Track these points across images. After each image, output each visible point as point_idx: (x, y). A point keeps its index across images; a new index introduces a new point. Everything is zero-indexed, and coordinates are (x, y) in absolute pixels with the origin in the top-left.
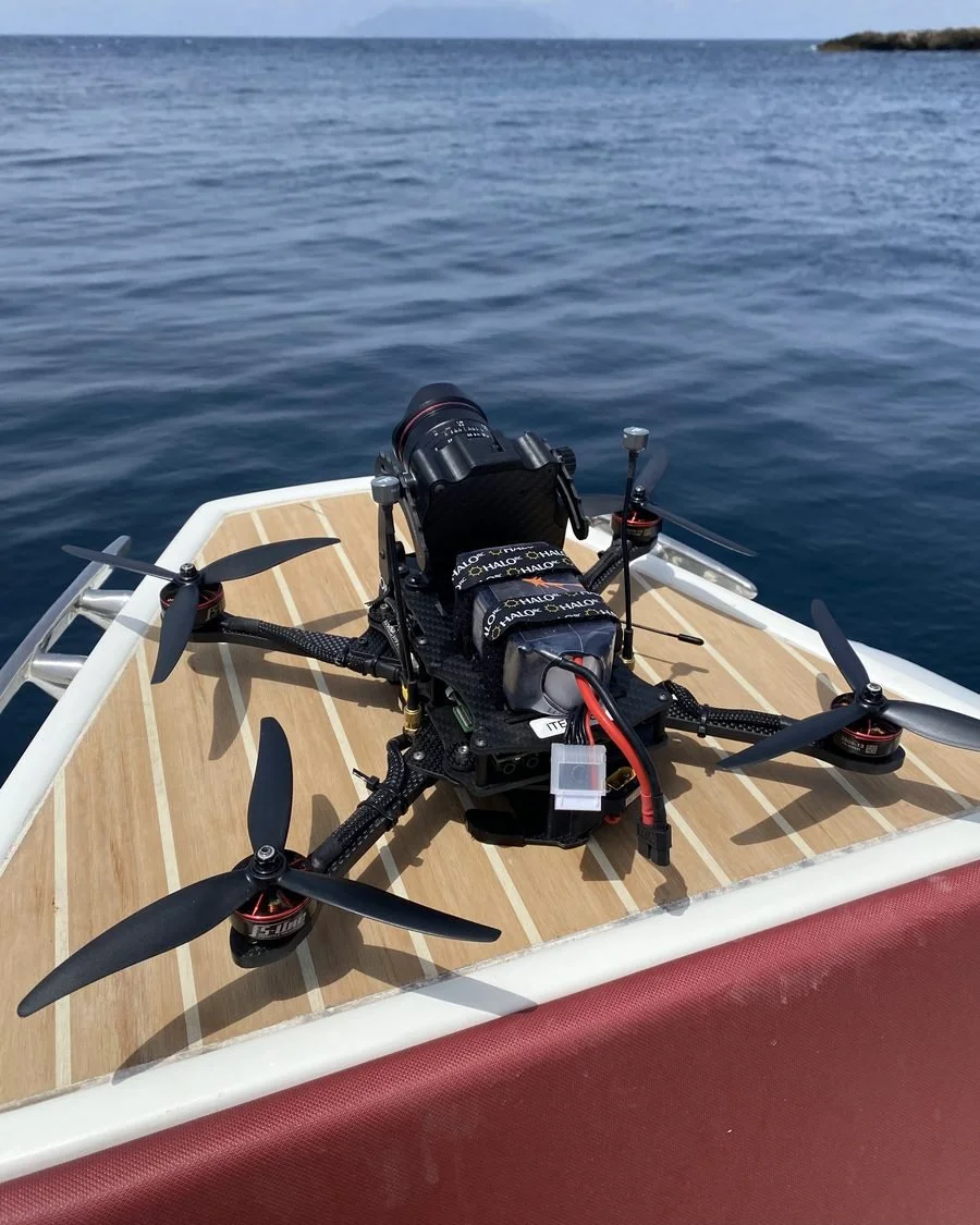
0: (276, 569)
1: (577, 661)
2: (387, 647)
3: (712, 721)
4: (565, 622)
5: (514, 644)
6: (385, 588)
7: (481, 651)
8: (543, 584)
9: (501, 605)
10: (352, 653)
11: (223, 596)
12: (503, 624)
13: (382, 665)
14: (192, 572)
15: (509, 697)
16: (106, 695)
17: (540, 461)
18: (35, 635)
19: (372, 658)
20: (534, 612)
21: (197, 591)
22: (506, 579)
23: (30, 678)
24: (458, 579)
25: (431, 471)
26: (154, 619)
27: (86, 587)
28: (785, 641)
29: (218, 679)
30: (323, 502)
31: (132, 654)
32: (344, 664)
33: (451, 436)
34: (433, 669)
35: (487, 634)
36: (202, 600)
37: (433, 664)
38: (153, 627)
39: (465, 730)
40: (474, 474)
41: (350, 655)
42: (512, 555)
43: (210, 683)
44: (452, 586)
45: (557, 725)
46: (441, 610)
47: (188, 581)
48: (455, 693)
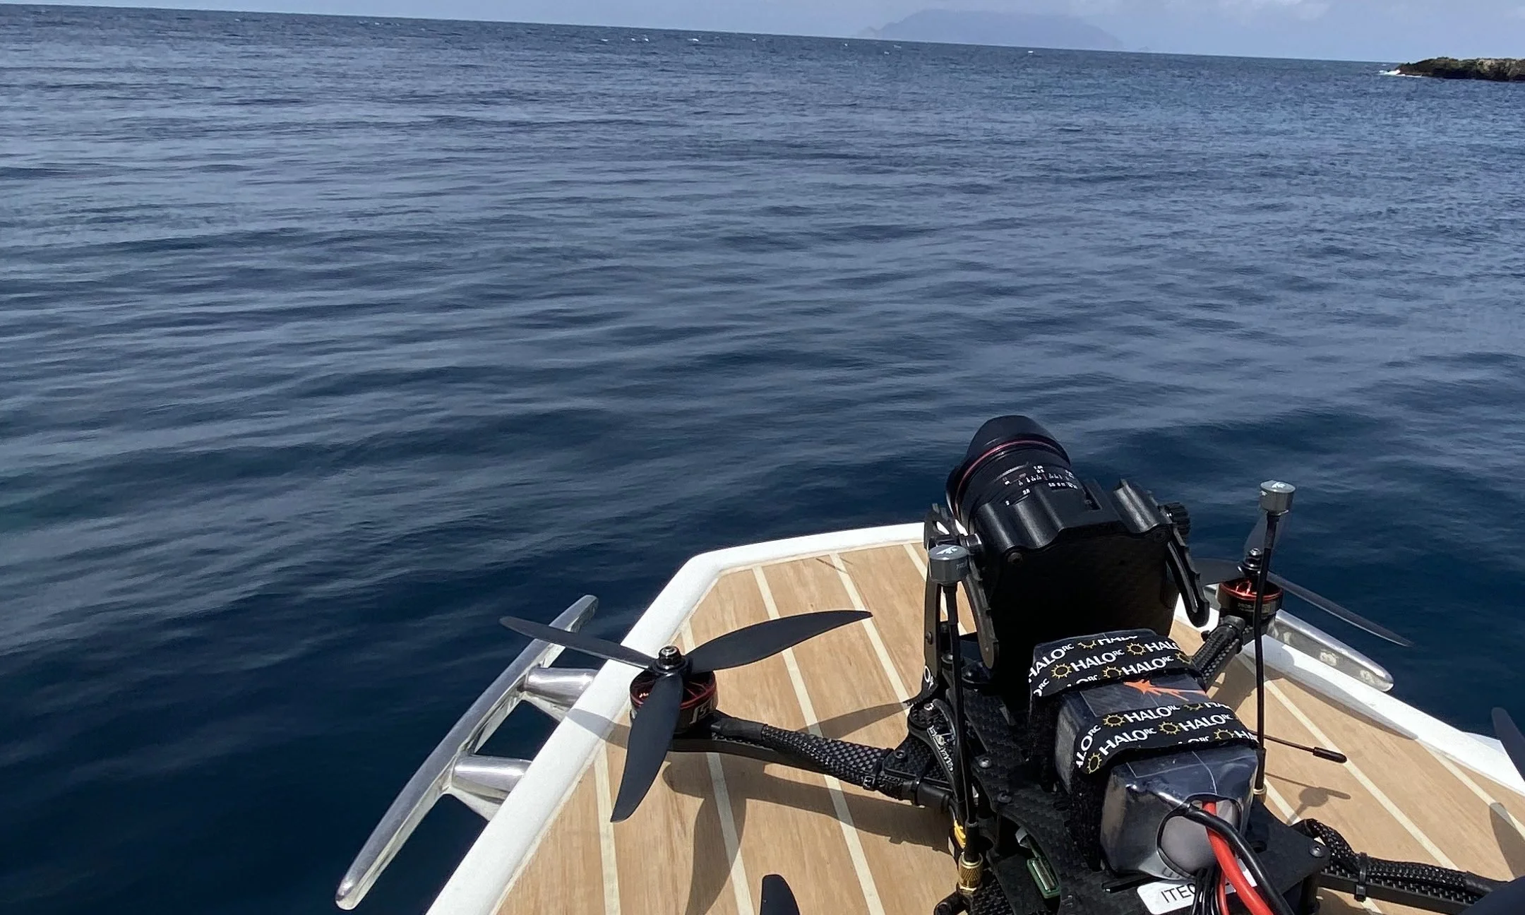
0: (788, 654)
1: (1209, 807)
2: (933, 763)
3: (1373, 877)
4: (1188, 748)
5: (1121, 780)
6: (930, 680)
7: (1068, 783)
8: (1153, 690)
9: (1100, 722)
10: (887, 772)
11: (715, 689)
12: (1104, 751)
13: (927, 789)
14: (675, 659)
15: (1108, 851)
16: (551, 821)
17: (1147, 522)
18: (459, 732)
19: (912, 778)
20: (1146, 733)
21: (681, 683)
22: (1102, 682)
23: (450, 789)
24: (1038, 680)
25: (1003, 534)
26: (621, 713)
27: (534, 664)
28: (1444, 754)
29: (701, 800)
30: (845, 557)
31: (588, 763)
32: (874, 787)
33: (1026, 486)
34: (1001, 805)
35: (1080, 764)
36: (686, 697)
37: (1001, 798)
38: (619, 726)
39: (1046, 896)
40: (1060, 540)
41: (882, 773)
42: (1109, 648)
43: (692, 805)
44: (1027, 688)
45: (1175, 892)
46: (1006, 716)
47: (669, 671)
48: (1028, 838)
